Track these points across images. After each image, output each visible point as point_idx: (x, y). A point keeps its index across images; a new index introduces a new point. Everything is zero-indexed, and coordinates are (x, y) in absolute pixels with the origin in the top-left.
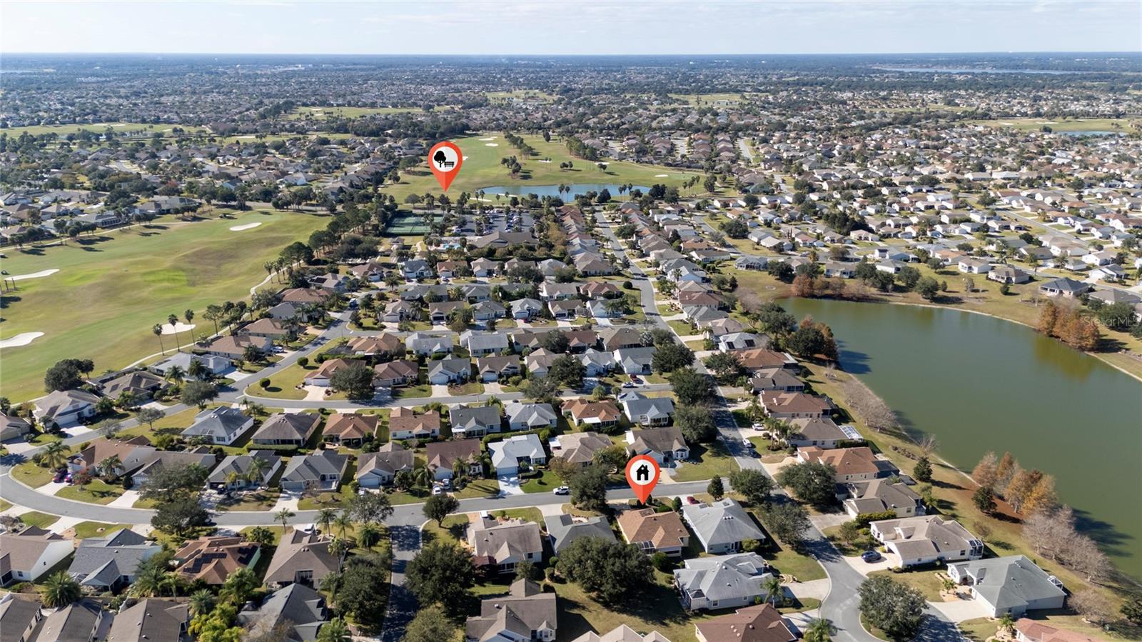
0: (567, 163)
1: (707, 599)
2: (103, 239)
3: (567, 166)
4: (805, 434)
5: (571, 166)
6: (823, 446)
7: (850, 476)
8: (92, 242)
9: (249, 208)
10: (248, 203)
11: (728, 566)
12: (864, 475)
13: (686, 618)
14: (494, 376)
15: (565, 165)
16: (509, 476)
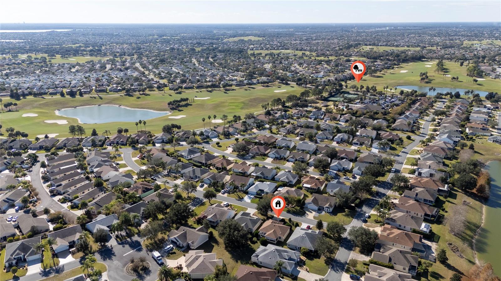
0: (456, 77)
1: (258, 259)
2: (233, 90)
3: (455, 79)
4: (396, 220)
5: (458, 79)
6: (400, 227)
7: (395, 244)
8: (229, 90)
9: (289, 84)
10: (289, 82)
11: (276, 251)
12: (403, 246)
13: (247, 263)
14: (293, 160)
15: (454, 78)
16: (252, 195)
